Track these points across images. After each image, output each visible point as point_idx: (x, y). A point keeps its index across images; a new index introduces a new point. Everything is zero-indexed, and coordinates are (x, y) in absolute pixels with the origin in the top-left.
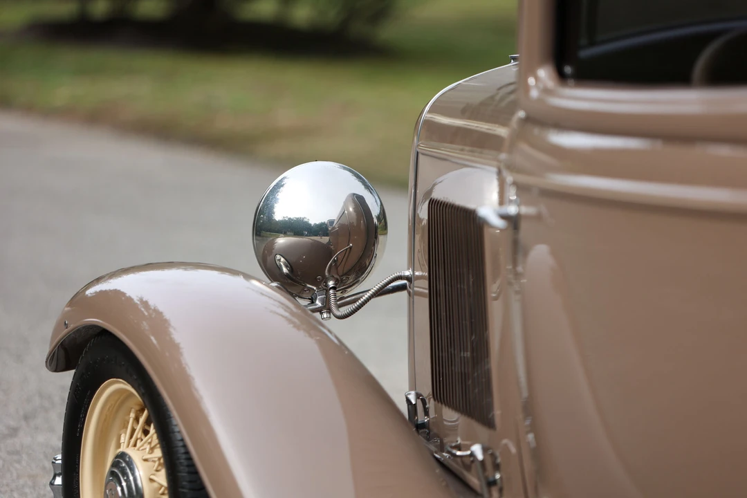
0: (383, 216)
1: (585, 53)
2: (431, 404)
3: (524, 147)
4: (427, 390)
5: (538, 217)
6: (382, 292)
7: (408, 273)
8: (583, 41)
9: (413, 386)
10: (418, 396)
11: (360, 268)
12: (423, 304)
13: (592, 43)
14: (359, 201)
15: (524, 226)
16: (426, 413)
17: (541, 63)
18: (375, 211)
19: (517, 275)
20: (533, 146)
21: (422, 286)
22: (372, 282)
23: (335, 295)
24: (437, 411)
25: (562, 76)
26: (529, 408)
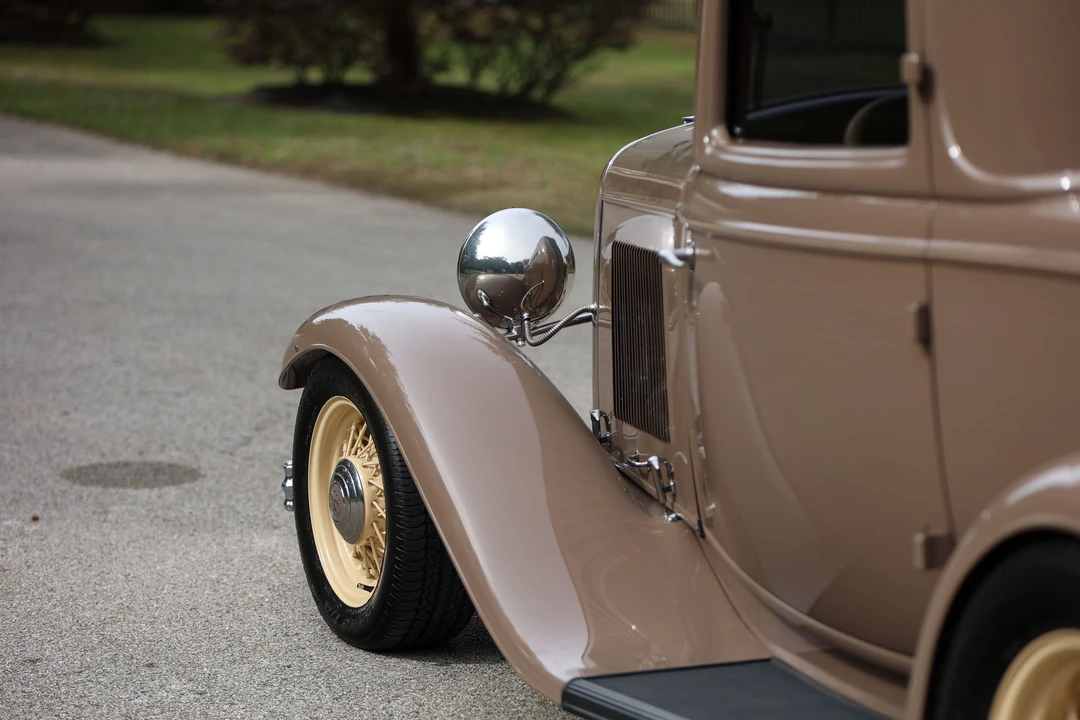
0: (571, 256)
1: (751, 116)
2: (613, 421)
3: (698, 196)
4: (609, 409)
5: (712, 258)
6: (570, 322)
7: (593, 307)
8: (751, 105)
9: (596, 405)
10: (601, 414)
11: (551, 302)
12: (607, 335)
13: (758, 108)
14: (550, 243)
15: (698, 265)
16: (608, 428)
17: (715, 125)
18: (564, 252)
19: (692, 309)
20: (706, 195)
21: (606, 319)
22: (561, 314)
23: (529, 325)
24: (619, 427)
25: (733, 136)
26: (700, 424)
